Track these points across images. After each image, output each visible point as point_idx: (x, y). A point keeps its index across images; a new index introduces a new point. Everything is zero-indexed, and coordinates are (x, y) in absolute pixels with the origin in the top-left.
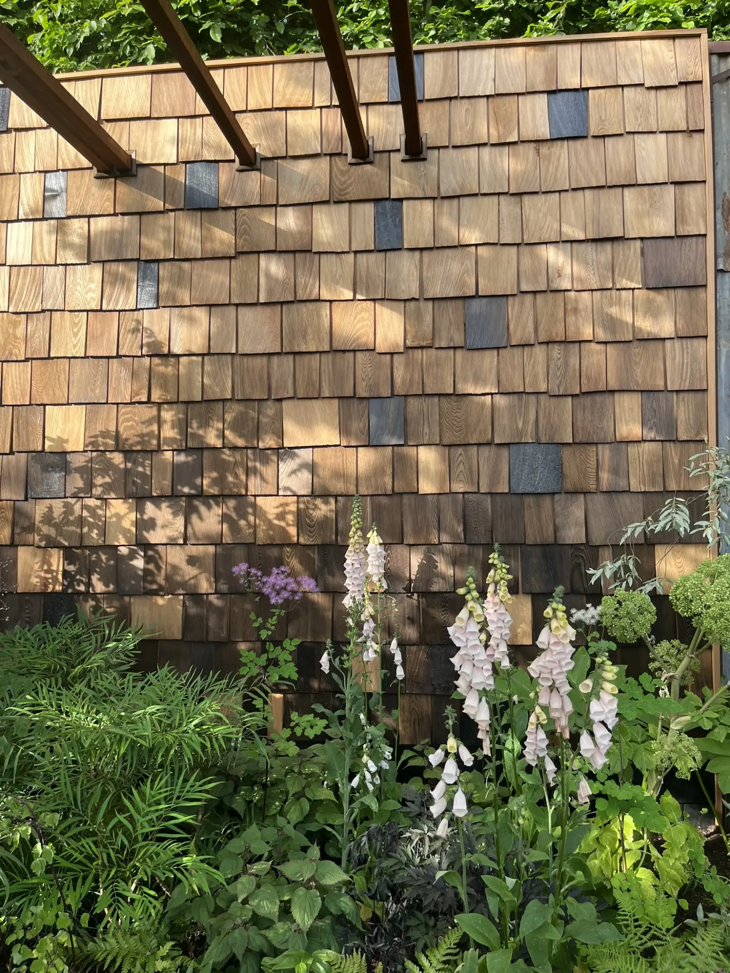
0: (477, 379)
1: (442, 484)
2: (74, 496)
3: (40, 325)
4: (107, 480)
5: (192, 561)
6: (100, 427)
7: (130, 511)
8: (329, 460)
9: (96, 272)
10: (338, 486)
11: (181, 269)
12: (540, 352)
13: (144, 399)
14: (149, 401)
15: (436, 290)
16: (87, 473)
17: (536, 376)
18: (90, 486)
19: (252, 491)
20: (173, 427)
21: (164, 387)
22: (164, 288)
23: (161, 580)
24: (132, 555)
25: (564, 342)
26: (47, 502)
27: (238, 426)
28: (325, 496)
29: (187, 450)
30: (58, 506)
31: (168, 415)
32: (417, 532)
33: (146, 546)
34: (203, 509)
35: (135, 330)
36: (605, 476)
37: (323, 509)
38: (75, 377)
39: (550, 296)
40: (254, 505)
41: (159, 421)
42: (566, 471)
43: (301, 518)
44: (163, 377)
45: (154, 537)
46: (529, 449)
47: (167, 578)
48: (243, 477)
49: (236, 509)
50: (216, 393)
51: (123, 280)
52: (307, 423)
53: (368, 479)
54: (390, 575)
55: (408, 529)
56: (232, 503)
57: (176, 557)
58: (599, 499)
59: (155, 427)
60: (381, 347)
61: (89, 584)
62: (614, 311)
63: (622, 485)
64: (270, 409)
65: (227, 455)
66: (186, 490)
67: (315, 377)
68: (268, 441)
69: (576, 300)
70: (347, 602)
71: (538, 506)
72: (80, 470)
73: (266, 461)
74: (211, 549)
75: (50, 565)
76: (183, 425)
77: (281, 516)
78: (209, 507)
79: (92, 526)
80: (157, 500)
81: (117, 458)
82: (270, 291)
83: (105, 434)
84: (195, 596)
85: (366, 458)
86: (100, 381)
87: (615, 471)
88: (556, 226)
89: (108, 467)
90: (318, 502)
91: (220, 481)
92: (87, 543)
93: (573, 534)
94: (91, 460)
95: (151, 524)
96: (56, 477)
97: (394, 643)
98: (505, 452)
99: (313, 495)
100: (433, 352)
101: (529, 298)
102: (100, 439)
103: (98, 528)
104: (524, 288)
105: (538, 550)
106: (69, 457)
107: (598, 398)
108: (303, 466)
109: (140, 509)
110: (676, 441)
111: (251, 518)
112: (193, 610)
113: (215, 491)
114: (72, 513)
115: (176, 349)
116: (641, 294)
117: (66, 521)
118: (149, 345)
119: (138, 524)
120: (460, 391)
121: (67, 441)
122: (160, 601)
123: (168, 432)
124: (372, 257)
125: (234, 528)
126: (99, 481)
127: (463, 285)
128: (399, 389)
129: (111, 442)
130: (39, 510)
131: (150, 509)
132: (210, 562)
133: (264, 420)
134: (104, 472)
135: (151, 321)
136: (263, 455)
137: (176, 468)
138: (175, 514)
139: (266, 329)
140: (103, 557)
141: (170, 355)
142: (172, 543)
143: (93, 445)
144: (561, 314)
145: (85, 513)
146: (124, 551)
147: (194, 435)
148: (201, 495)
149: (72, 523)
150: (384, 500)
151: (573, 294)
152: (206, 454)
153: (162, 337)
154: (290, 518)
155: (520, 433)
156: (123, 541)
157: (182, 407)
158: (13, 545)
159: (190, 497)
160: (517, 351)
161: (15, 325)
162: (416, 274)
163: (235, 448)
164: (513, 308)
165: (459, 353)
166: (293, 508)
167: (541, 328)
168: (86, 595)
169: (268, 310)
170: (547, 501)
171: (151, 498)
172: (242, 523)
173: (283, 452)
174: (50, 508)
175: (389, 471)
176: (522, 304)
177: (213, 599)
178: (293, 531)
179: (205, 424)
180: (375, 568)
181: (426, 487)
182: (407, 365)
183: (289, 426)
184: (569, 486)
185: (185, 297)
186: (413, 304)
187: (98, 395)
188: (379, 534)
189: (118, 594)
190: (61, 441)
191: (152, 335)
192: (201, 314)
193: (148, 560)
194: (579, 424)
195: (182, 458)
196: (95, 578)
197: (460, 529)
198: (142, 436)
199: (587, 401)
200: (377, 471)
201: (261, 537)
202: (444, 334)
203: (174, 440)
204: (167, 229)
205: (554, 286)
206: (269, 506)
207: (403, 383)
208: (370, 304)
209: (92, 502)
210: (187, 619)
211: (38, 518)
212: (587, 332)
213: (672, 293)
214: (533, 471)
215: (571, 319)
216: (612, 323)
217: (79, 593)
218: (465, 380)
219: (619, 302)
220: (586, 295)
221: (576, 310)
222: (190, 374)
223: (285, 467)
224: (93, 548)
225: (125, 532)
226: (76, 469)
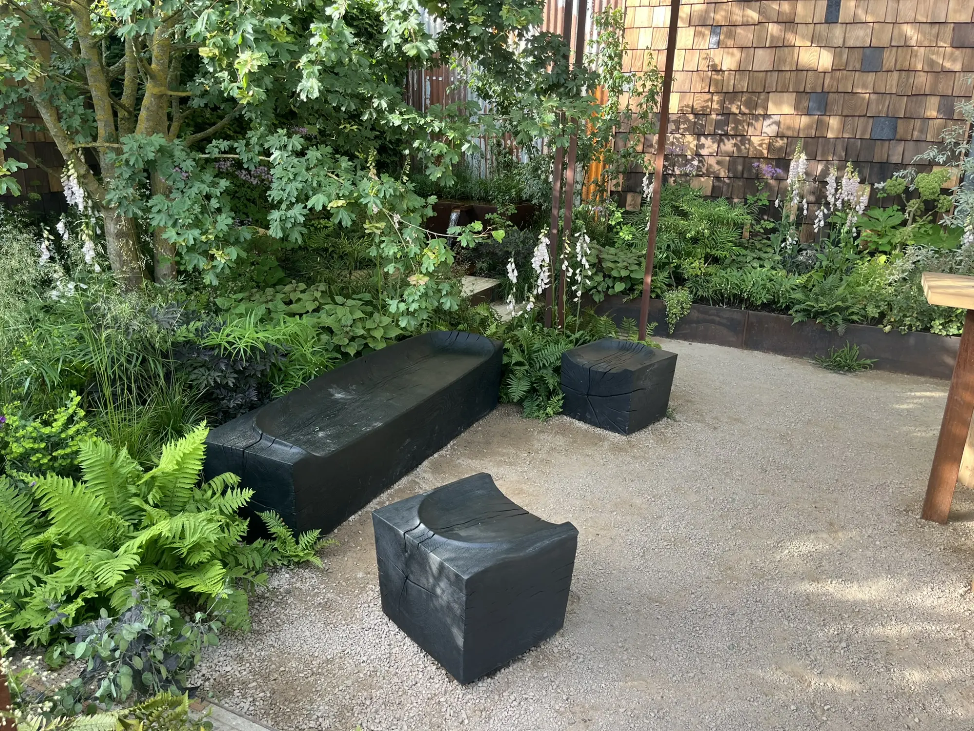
0: (864, 86)
1: (839, 132)
2: (671, 133)
3: (664, 56)
4: (686, 126)
5: (718, 163)
6: (685, 103)
7: (694, 140)
8: (786, 121)
9: (692, 30)
10: (790, 133)
11: (731, 31)
12: (896, 75)
13: (707, 90)
14: (709, 92)
15: (851, 43)
16: (677, 123)
17: (892, 86)
18: (679, 128)
19: (749, 133)
20: (718, 103)
21: (716, 85)
22: (722, 37)
23: (704, 170)
24: (693, 159)
25: (908, 70)
27: (747, 104)
28: (782, 137)
29: (723, 114)
31: (715, 98)
32: (823, 154)
33: (698, 155)
34: (726, 141)
35: (706, 58)
36: (916, 133)
37: (780, 143)
39: (905, 48)
40: (749, 140)
41: (712, 101)
42: (898, 130)
43: (770, 147)
44: (717, 81)
45: (704, 152)
46: (883, 120)
47: (707, 170)
48: (746, 127)
49: (741, 141)
50: (739, 88)
51: (703, 35)
52: (778, 104)
53: (804, 130)
54: (807, 173)
55: (819, 153)
56: (739, 138)
57: (712, 161)
58: (911, 143)
59: (710, 104)
60: (820, 70)
61: (673, 171)
62: (934, 57)
63: (923, 138)
64: (762, 96)
65: (740, 117)
66: (720, 132)
67: (787, 82)
68: (760, 111)
69: (917, 51)
70: (789, 181)
71: (882, 145)
73: (757, 120)
74: (728, 158)
76: (722, 103)
77: (761, 145)
78: (729, 140)
79: (677, 146)
80: (706, 136)
81: (691, 117)
82: (772, 41)
83: (687, 106)
84: (718, 178)
85: (805, 120)
86: (688, 81)
87: (921, 131)
88: (913, 15)
89: (687, 120)
90: (778, 139)
91: (735, 128)
92: (674, 153)
93: (896, 159)
94: (680, 117)
95: (702, 146)
97: (805, 201)
98: (871, 120)
99: (777, 136)
100: (845, 72)
101: (895, 49)
102: (686, 108)
103: (679, 147)
104: (893, 44)
105: (878, 165)
107: (920, 97)
108: (775, 123)
109: (699, 140)
110: (952, 119)
111: (747, 146)
112: (717, 184)
113: (732, 133)
115: (724, 68)
116: (949, 50)
118: (712, 65)
119: (698, 146)
120: (855, 91)
122: (702, 179)
123: (715, 106)
124: (823, 26)
125: (739, 149)
126: (682, 126)
127: (864, 41)
128: (826, 90)
129: (690, 110)
131: (703, 139)
132: (727, 164)
133: (759, 101)
134: (684, 123)
135: (714, 55)
136: (756, 117)
137: (717, 121)
138: (713, 142)
139: (767, 58)
140: (680, 159)
141: (721, 70)
142: (711, 155)
143: (682, 111)
144: (909, 57)
145: (675, 141)
146: (689, 157)
147: (727, 108)
148: (726, 135)
149: (669, 145)
150: (810, 140)
151: (916, 48)
152: (731, 116)
153: (717, 61)
154: (764, 146)
155: (880, 112)
156: (689, 153)
157: (723, 95)
159: (721, 135)
160: (885, 73)
162: (843, 35)
163: (745, 114)
164: (886, 54)
165: (857, 73)
166: (767, 141)
167: (898, 63)
168: (671, 175)
169: (769, 50)
170: (887, 143)
171: (704, 135)
172: (743, 147)
173: (766, 116)
175: (815, 126)
176: (891, 51)
177: (727, 181)
178: (765, 152)
179: (732, 103)
180: (801, 169)
181: (830, 135)
182: (831, 78)
183: (770, 105)
184: (898, 137)
185: (730, 43)
186: (838, 49)
187: (686, 89)
188: (806, 154)
191: (713, 61)
192: (737, 52)
193: (700, 161)
194: (908, 109)
195: (719, 117)
196: (676, 168)
197: (844, 154)
198: (703, 107)
199: (914, 98)
200: (809, 127)
201: (751, 155)
202: (851, 64)
203: (717, 109)
204: (726, 11)
205: (908, 44)
206: (755, 140)
207: (829, 85)
208: (818, 49)
209: (678, 136)
210: (713, 187)
212: (919, 67)
213: (964, 50)
214: (883, 129)
215: (913, 60)
216: (932, 63)
217: (669, 174)
218: (858, 87)
219: (938, 53)
220: (922, 49)
221: (916, 56)
222: (729, 79)
223: (767, 122)
224: (677, 156)
225: (691, 149)
226: (673, 121)
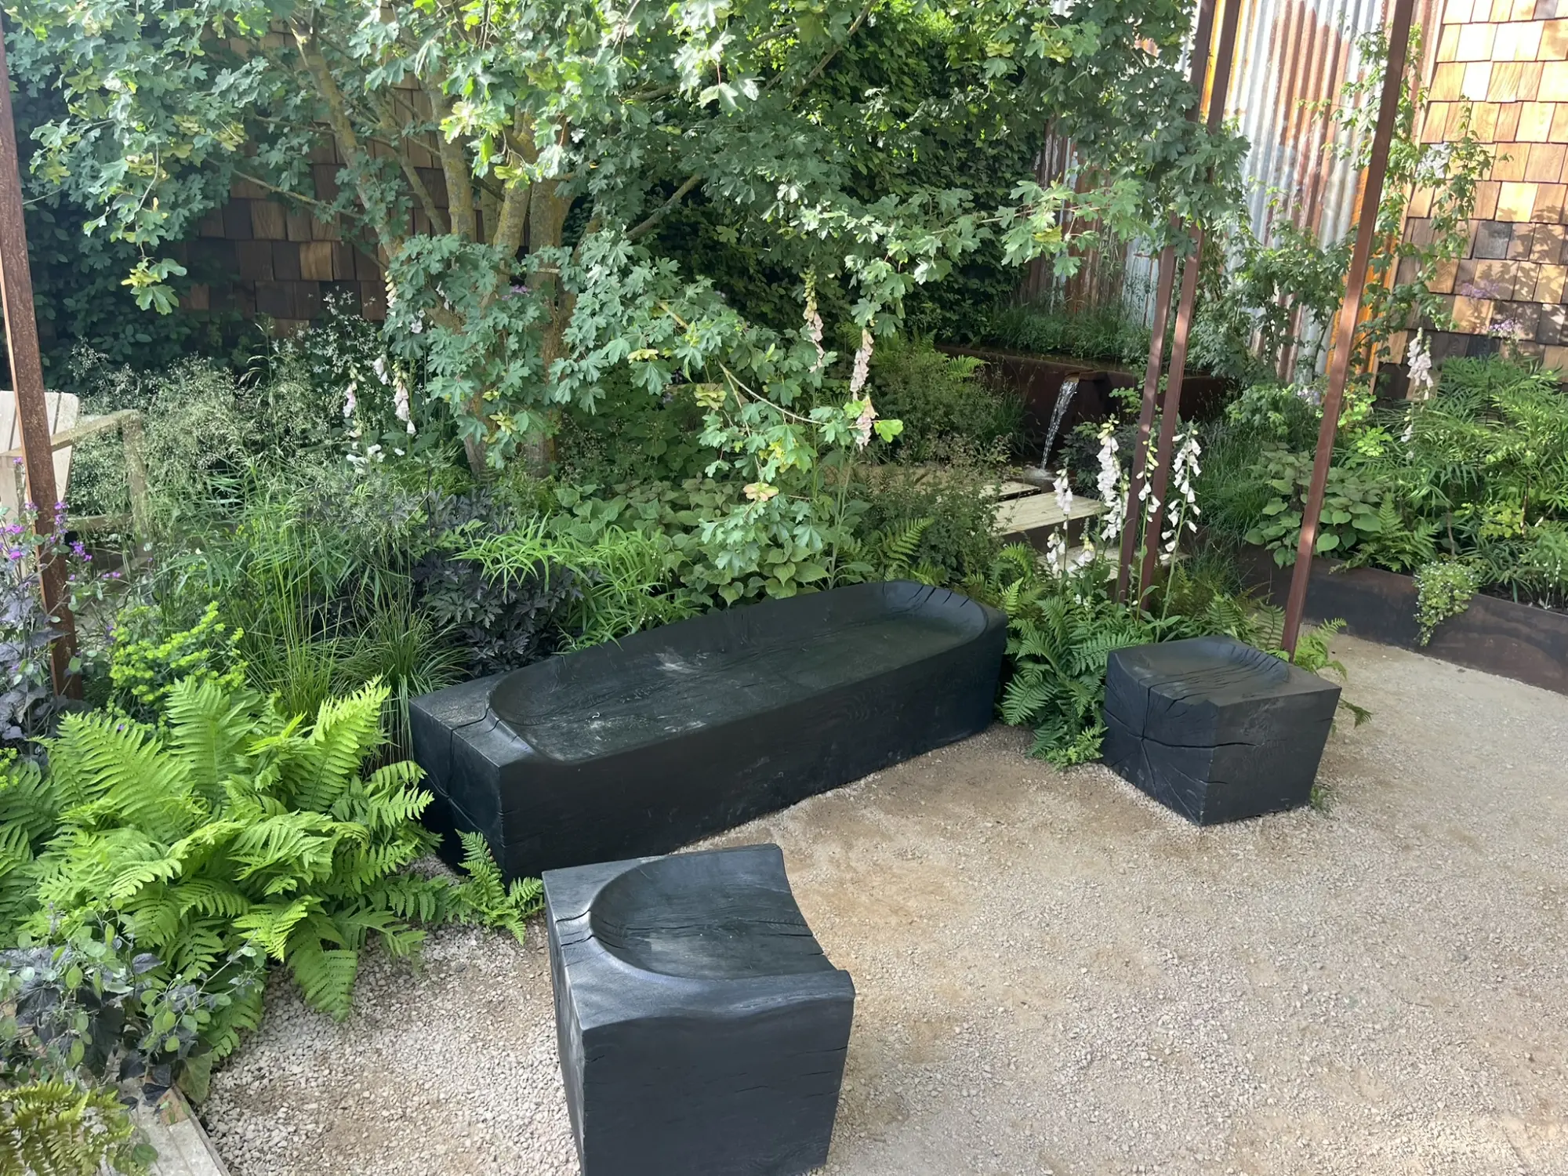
2: (1514, 259)
3: (1511, 114)
4: (1545, 248)
6: (1548, 203)
7: (1561, 274)
16: (1529, 241)
18: (1530, 251)
24: (1554, 312)
26: (1488, 262)
30: (1497, 266)
38: (1534, 158)
61: (1511, 332)
72: (1522, 238)
75: (1480, 312)
79: (1523, 285)
81: (1558, 231)
83: (1551, 209)
86: (1556, 162)
89: (1550, 236)
92: (1516, 298)
94: (1534, 230)
96: (1501, 242)
102: (1545, 214)
103: (1528, 286)
106: (1514, 227)
114: (1508, 272)
117: (1502, 279)
121: (1515, 213)
126: (1537, 248)
129: (1555, 217)
130: (1480, 267)
134: (1543, 241)
140: (1528, 312)
143: (1539, 218)
145: (1520, 274)
146: (1547, 308)
149: (1507, 281)
156: (1548, 299)
158: (1453, 294)
161: (1488, 112)
168: (1507, 340)
174: (1490, 267)
187: (1552, 176)
189: (1537, 341)
190: (1511, 212)
196: (1517, 326)
209: (1527, 265)
211: (1478, 274)
224: (1521, 303)
225: (1553, 292)
226: (1519, 237)
